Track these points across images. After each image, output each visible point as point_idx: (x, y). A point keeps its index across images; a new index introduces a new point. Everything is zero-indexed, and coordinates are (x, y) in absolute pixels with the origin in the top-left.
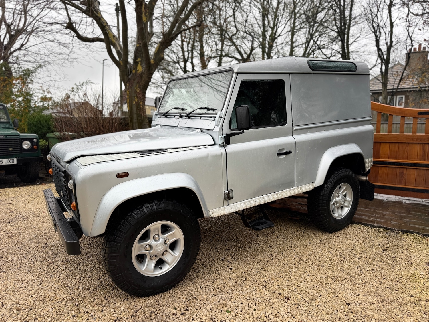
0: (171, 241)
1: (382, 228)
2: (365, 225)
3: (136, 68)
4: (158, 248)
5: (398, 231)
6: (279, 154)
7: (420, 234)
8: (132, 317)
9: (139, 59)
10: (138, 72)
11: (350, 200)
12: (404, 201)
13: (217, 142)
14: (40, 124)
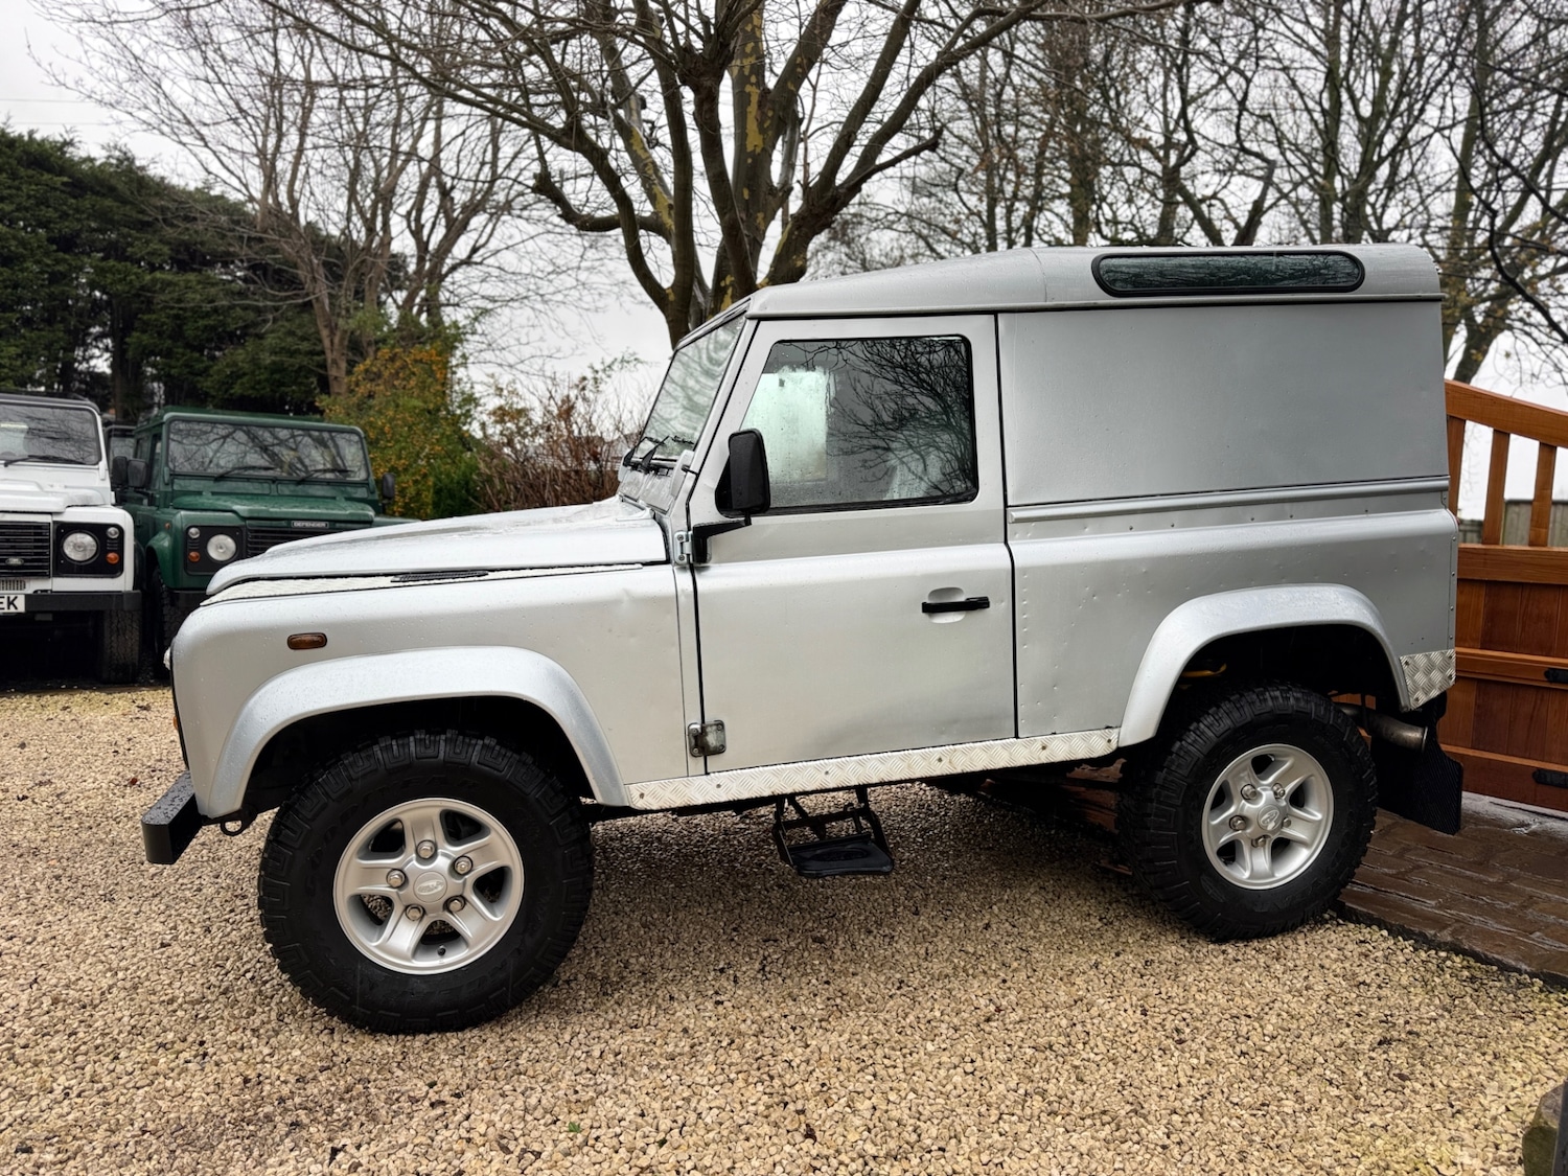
0: (482, 868)
1: (1461, 952)
4: (425, 884)
5: (1530, 975)
6: (929, 609)
8: (298, 1081)
9: (729, 279)
11: (1319, 816)
13: (676, 554)
14: (468, 491)
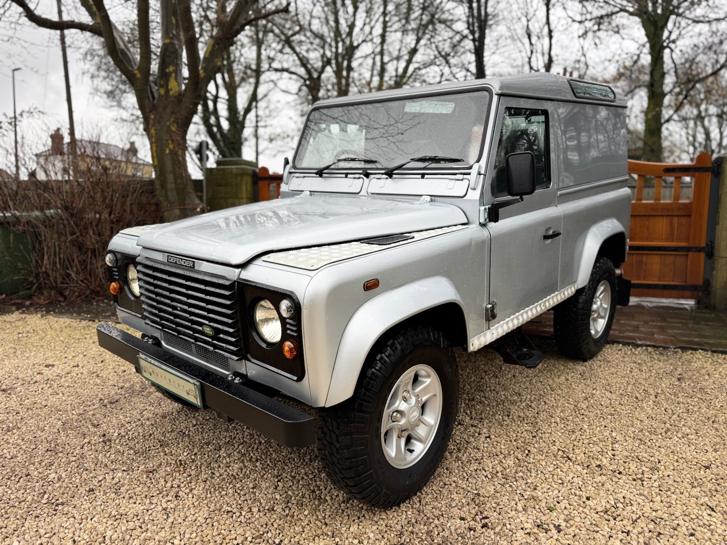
1: (650, 346)
2: (624, 344)
3: (167, 85)
4: (413, 415)
5: (675, 348)
6: (546, 237)
7: (707, 351)
9: (171, 68)
10: (171, 93)
11: (607, 306)
12: (645, 304)
13: (473, 218)
